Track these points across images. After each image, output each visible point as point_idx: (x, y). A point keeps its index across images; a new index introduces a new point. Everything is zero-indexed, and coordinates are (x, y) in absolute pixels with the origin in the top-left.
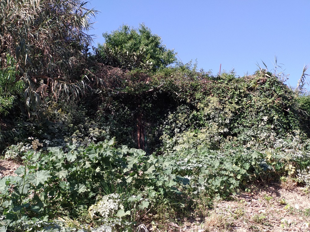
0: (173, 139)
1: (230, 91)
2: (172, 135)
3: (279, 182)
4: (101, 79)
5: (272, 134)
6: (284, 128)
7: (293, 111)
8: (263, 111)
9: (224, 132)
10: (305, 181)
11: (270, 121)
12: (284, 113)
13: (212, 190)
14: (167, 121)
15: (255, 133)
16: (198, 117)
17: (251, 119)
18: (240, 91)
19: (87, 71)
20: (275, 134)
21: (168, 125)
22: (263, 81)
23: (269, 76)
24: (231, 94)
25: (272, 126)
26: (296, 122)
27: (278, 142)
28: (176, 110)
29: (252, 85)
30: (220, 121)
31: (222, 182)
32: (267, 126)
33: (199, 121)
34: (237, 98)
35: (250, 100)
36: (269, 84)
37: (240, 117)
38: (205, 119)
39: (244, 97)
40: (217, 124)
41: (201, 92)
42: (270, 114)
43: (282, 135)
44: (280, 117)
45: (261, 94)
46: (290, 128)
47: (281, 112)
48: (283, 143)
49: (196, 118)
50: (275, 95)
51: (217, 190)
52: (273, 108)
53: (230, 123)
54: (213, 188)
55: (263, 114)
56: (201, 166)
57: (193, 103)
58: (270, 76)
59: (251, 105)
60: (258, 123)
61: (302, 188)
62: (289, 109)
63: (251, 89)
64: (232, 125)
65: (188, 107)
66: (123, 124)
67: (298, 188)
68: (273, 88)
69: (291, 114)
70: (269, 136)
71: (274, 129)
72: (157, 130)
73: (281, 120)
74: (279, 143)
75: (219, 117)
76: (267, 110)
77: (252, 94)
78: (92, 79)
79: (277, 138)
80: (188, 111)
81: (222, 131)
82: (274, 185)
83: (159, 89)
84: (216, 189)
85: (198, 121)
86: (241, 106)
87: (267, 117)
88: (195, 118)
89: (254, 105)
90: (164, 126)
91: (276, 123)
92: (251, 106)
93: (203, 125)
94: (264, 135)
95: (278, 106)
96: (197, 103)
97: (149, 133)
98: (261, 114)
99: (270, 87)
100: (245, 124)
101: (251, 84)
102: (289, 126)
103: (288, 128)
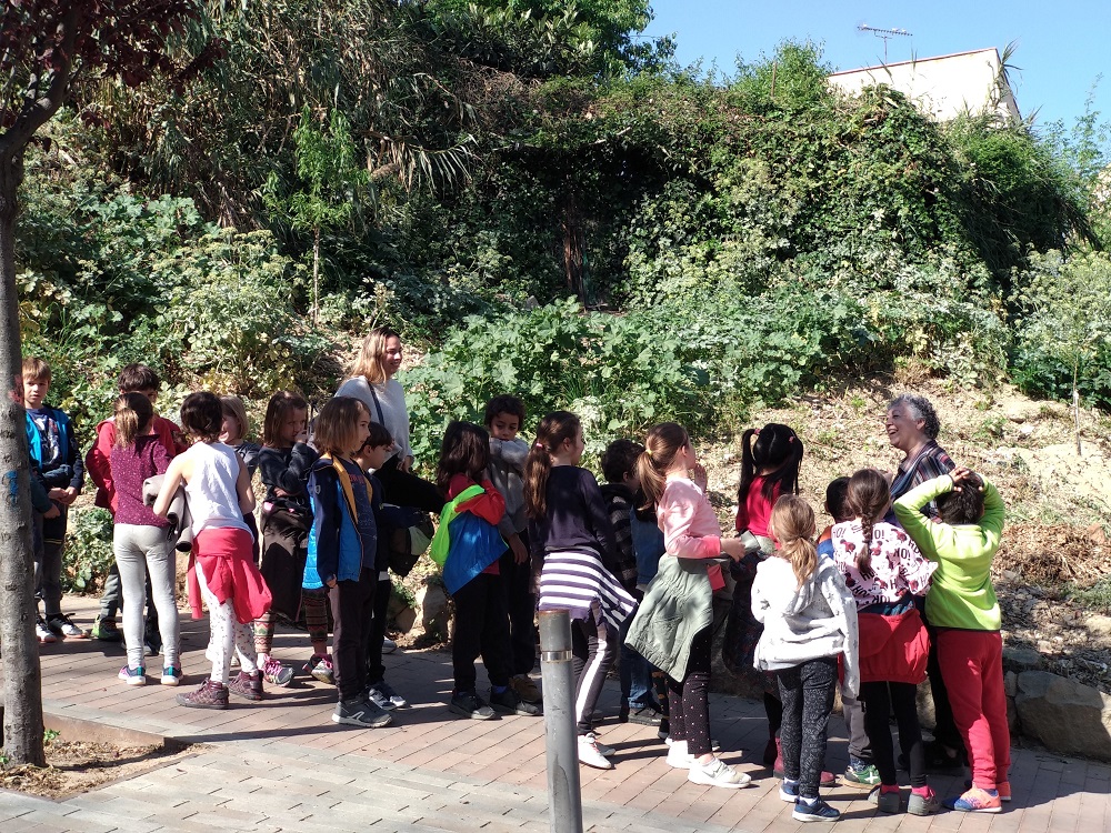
0: (656, 263)
1: (797, 144)
2: (652, 253)
3: (890, 367)
4: (469, 106)
5: (892, 252)
6: (922, 237)
7: (948, 194)
8: (874, 196)
9: (780, 249)
10: (949, 365)
11: (891, 221)
12: (923, 200)
13: (748, 388)
14: (638, 217)
15: (853, 251)
16: (715, 208)
17: (844, 214)
18: (820, 144)
19: (432, 82)
20: (899, 252)
21: (641, 226)
22: (880, 118)
23: (894, 104)
24: (799, 150)
25: (894, 234)
26: (952, 221)
27: (904, 274)
28: (662, 190)
29: (851, 127)
30: (771, 222)
31: (767, 374)
32: (882, 233)
33: (719, 218)
34: (813, 163)
35: (844, 167)
36: (893, 126)
37: (818, 209)
38: (733, 213)
39: (831, 158)
40: (763, 227)
41: (725, 145)
42: (890, 204)
43: (917, 255)
44: (913, 211)
45: (873, 150)
46: (938, 237)
47: (917, 197)
48: (916, 277)
49: (712, 211)
50: (906, 154)
51: (756, 389)
52: (898, 188)
53: (794, 226)
54: (750, 385)
55: (873, 203)
56: (727, 341)
57: (705, 174)
58: (898, 102)
59: (846, 178)
60: (862, 225)
61: (940, 381)
62: (936, 190)
63: (850, 139)
64: (799, 230)
65: (692, 185)
66: (529, 224)
67: (932, 381)
68: (902, 137)
69: (943, 201)
70: (885, 259)
71: (898, 240)
72: (615, 240)
73: (917, 217)
74: (906, 277)
75: (768, 210)
76: (884, 194)
77: (850, 150)
78: (446, 104)
79: (903, 264)
80: (692, 194)
81: (774, 246)
82: (881, 374)
83: (621, 139)
84: (754, 386)
85: (715, 220)
86: (821, 182)
87: (882, 211)
88: (710, 211)
89: (853, 180)
90: (631, 230)
91: (904, 226)
92: (846, 182)
93: (729, 229)
94: (870, 257)
95: (911, 184)
96: (714, 173)
97: (594, 246)
98: (870, 202)
99: (895, 134)
100: (829, 229)
101: (848, 125)
102: (936, 231)
103: (932, 238)
